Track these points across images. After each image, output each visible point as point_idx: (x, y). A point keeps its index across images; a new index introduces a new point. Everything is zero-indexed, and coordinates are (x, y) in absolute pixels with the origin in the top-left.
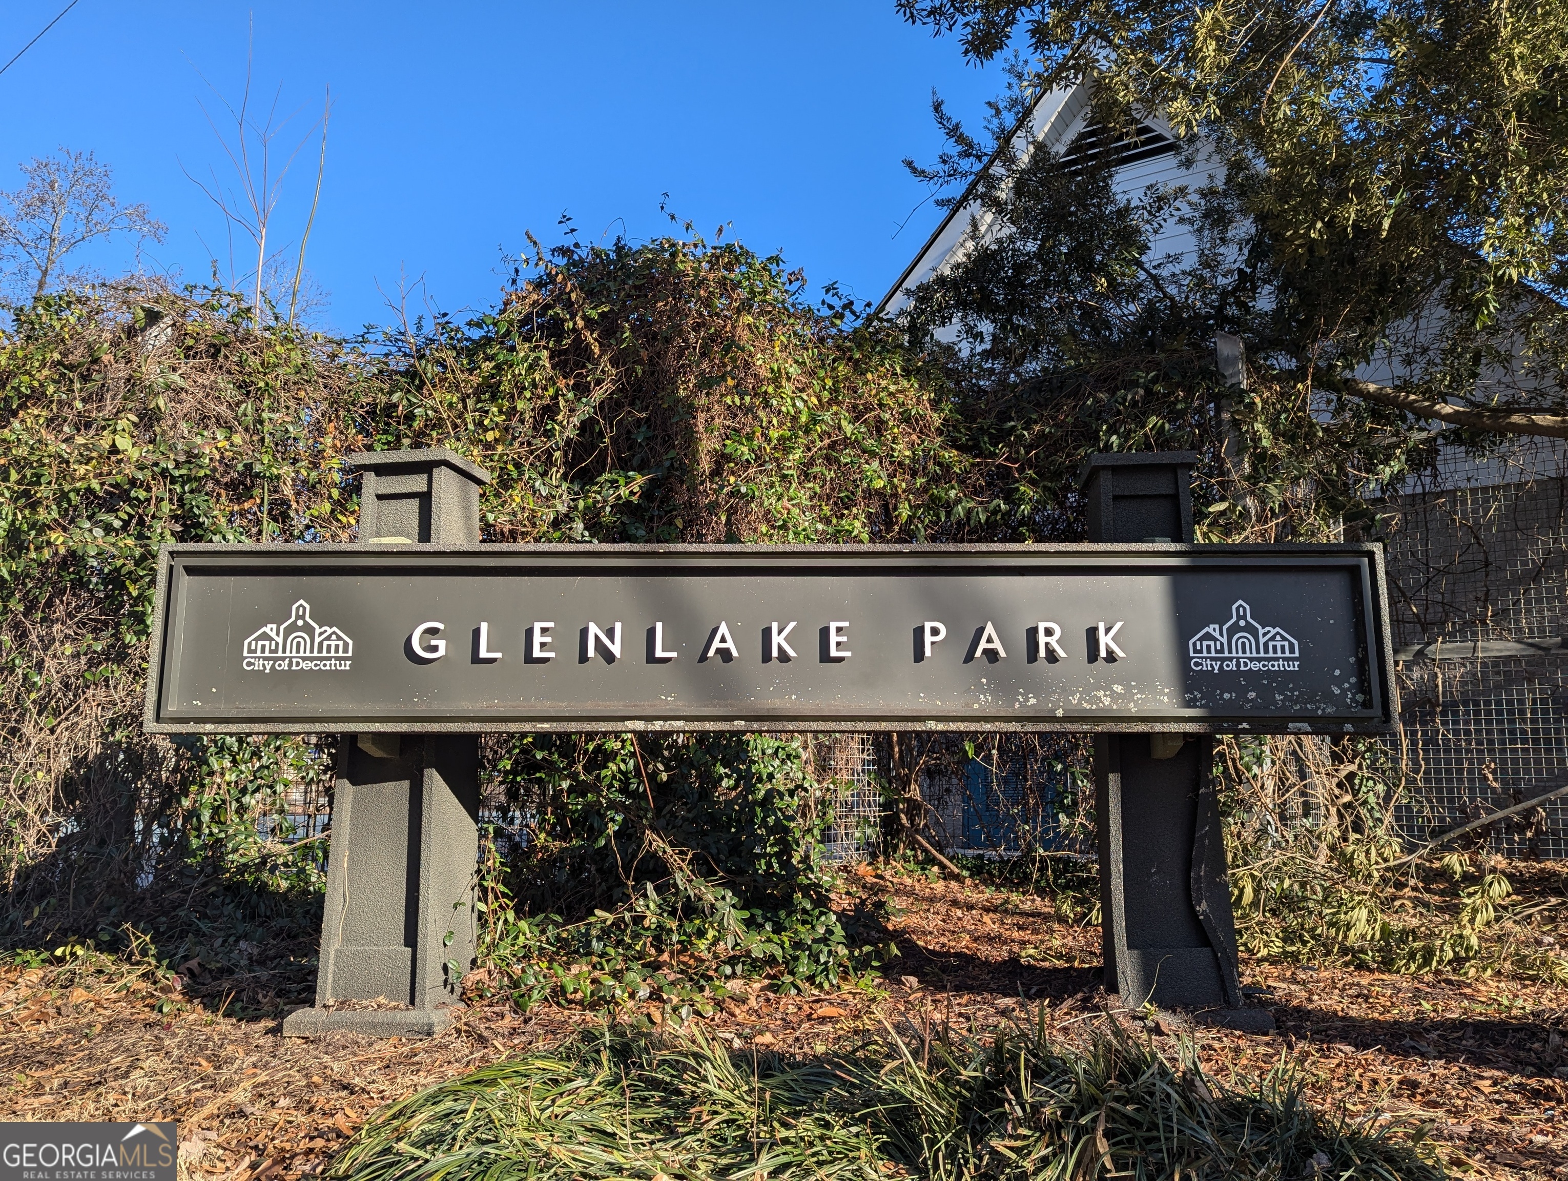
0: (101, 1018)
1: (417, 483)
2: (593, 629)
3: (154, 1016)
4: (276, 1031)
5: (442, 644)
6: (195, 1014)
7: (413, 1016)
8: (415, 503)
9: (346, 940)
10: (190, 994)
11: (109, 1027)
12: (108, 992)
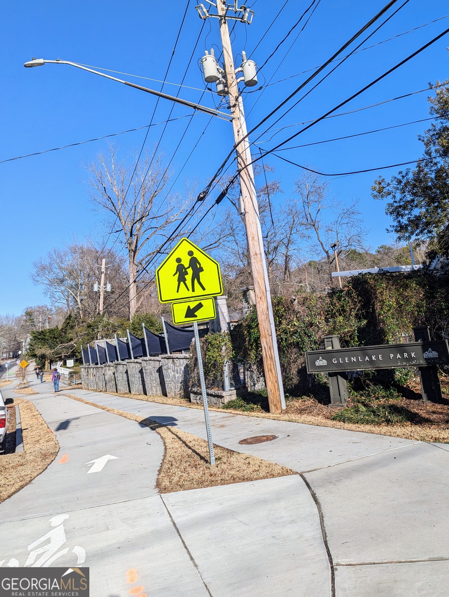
0: (309, 405)
1: (330, 340)
2: (352, 358)
3: (315, 405)
4: (328, 406)
5: (336, 361)
6: (319, 405)
7: (341, 404)
8: (331, 342)
9: (333, 396)
10: (319, 402)
11: (310, 407)
12: (309, 402)
